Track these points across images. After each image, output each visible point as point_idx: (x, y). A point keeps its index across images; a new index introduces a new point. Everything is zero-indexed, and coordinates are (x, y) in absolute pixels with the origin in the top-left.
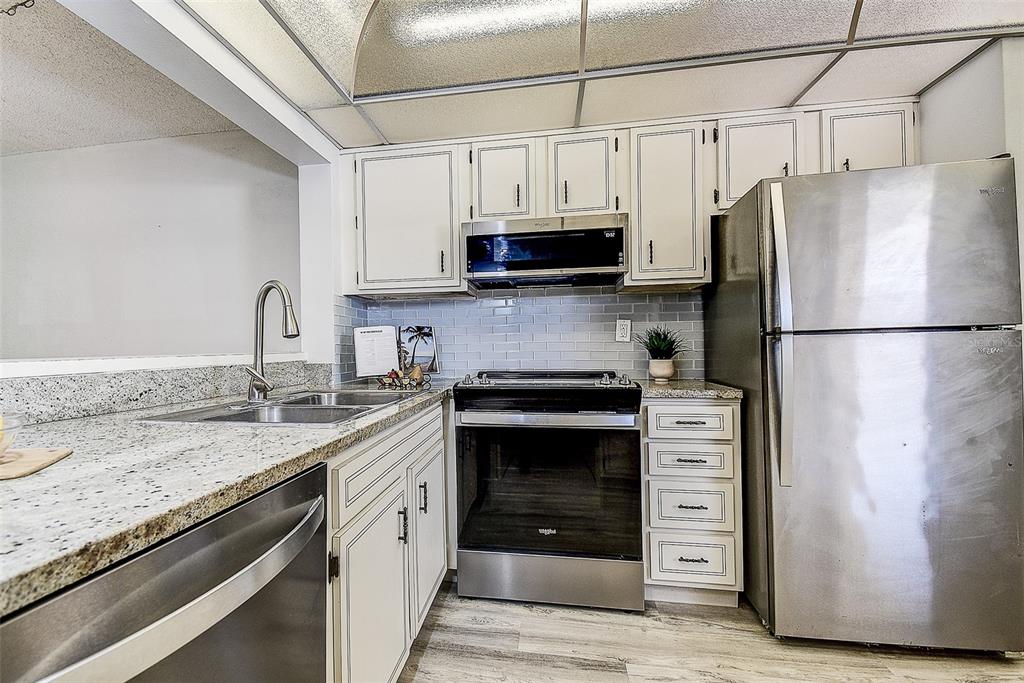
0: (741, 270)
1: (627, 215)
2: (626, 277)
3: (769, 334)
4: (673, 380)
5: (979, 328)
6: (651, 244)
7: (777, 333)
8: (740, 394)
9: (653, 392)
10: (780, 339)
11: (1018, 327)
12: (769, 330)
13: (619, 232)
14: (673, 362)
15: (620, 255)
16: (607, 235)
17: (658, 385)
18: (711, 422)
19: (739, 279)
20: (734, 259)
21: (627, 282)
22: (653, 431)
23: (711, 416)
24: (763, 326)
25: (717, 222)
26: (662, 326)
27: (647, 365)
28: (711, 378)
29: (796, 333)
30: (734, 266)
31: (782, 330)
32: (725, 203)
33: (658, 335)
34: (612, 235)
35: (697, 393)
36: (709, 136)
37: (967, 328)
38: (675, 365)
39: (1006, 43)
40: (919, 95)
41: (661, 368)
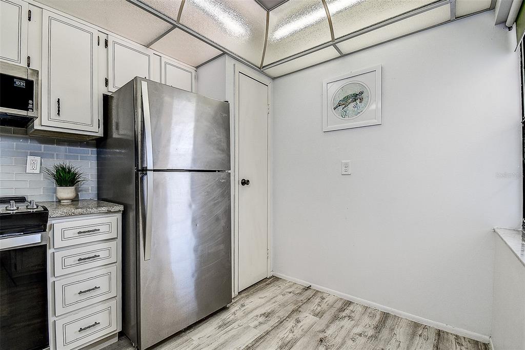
0: (121, 132)
1: (37, 72)
2: (36, 122)
3: (140, 171)
4: (75, 201)
5: (219, 171)
6: (58, 101)
7: (144, 170)
8: (121, 208)
9: (59, 212)
10: (146, 174)
11: (229, 171)
12: (140, 168)
13: (30, 84)
14: (76, 189)
15: (30, 102)
16: (18, 83)
17: (63, 205)
18: (103, 229)
19: (120, 137)
20: (117, 124)
21: (37, 126)
22: (58, 243)
23: (102, 224)
24: (137, 165)
25: (107, 99)
26: (67, 163)
27: (55, 192)
28: (102, 198)
29: (154, 170)
30: (117, 128)
31: (148, 168)
32: (112, 89)
33: (63, 169)
34: (23, 84)
35: (94, 210)
36: (102, 43)
37: (215, 171)
38: (77, 191)
39: (227, 56)
40: (197, 67)
41: (66, 193)
